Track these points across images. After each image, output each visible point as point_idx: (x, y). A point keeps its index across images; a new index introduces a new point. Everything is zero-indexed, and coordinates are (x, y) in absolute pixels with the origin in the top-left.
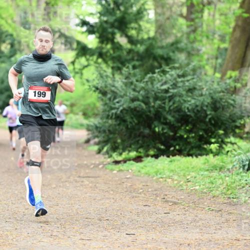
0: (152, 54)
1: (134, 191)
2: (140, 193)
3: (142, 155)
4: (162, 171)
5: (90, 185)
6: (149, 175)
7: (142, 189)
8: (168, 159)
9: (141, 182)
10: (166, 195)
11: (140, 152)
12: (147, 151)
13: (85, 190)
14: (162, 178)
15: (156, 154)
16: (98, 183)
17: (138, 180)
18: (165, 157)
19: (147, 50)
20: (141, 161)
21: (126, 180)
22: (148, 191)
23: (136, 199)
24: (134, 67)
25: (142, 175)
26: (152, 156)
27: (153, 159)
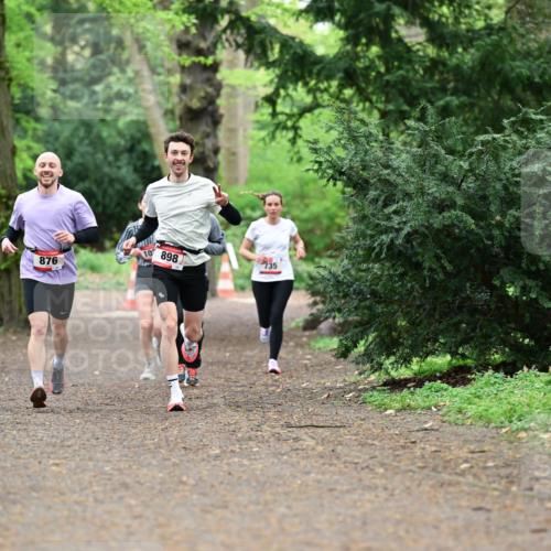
0: (499, 73)
1: (445, 468)
2: (463, 474)
3: (469, 362)
4: (526, 409)
5: (320, 448)
6: (489, 422)
7: (466, 461)
8: (544, 377)
9: (466, 441)
10: (537, 479)
11: (463, 356)
12: (482, 353)
13: (303, 463)
14: (525, 430)
15: (510, 360)
16: (340, 443)
17: (456, 435)
18: (534, 371)
19: (484, 63)
20: (465, 382)
21: (420, 434)
22: (485, 468)
23: (451, 489)
24: (445, 112)
25: (469, 422)
26: (497, 368)
27: (501, 375)
